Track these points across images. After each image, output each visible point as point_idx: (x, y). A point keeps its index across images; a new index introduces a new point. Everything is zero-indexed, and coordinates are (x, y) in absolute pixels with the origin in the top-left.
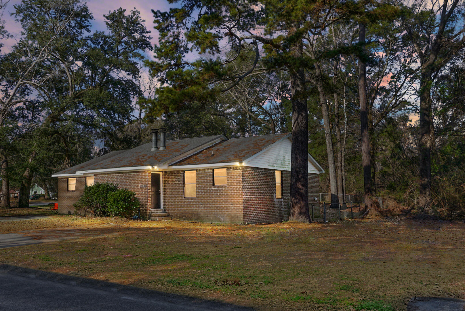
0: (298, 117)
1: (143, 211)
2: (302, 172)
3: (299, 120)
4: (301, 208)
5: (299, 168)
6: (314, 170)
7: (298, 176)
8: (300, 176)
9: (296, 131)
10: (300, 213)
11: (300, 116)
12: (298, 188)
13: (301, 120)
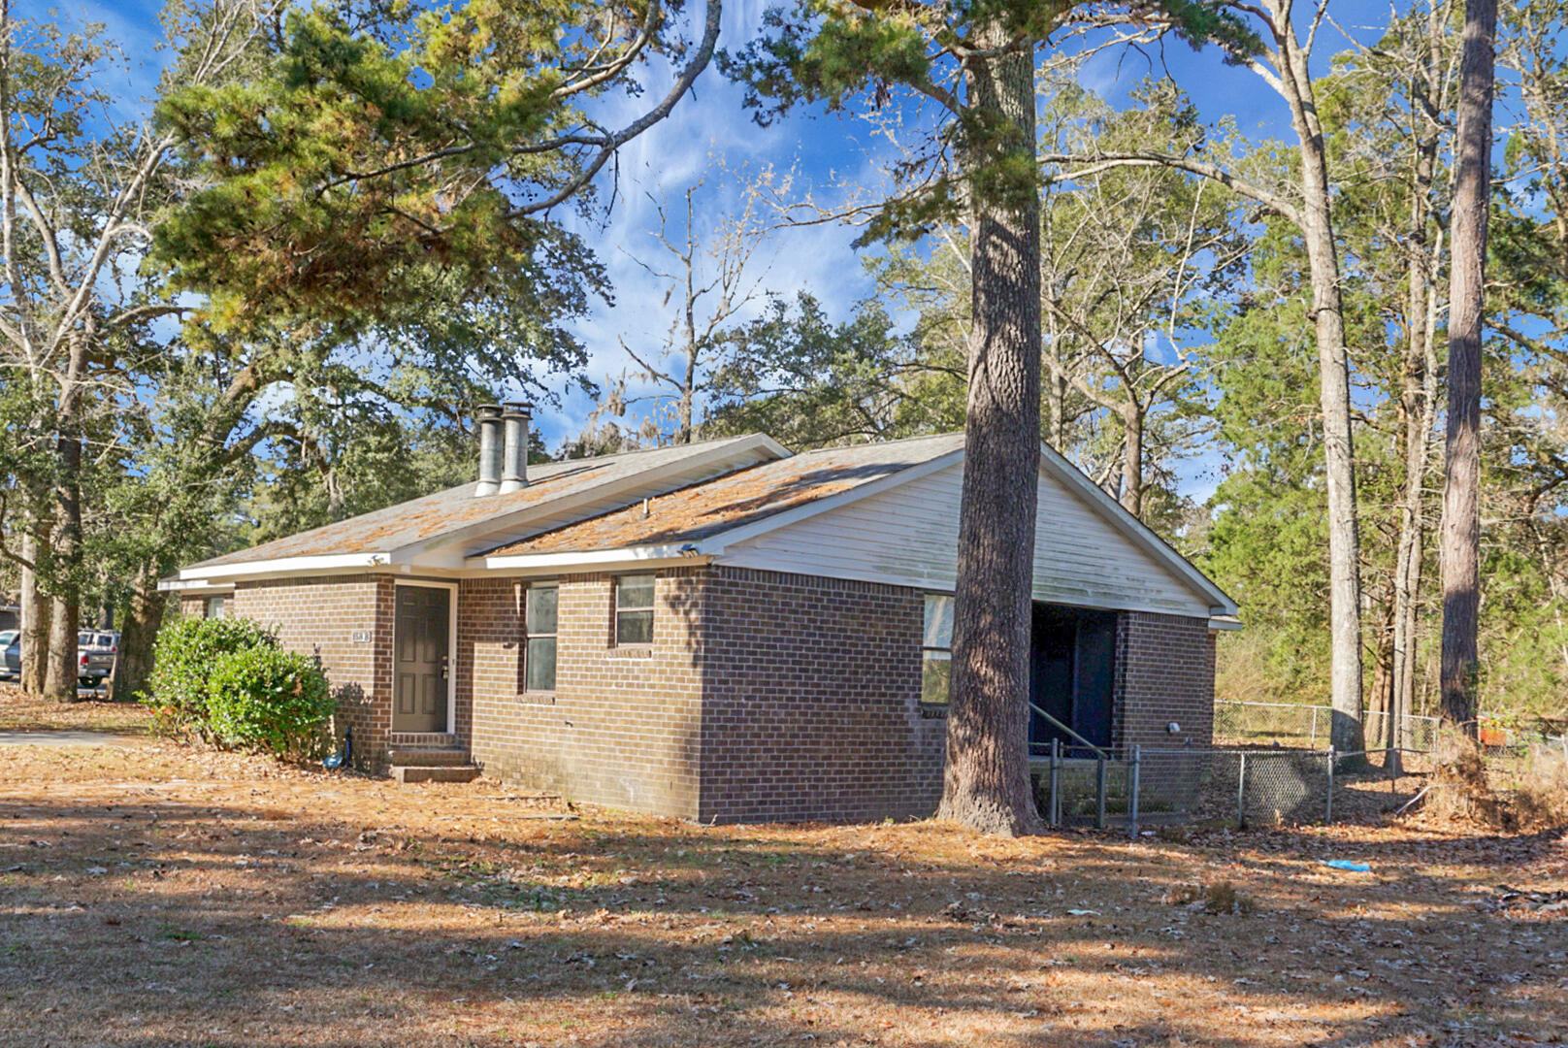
0: (988, 344)
1: (360, 737)
2: (994, 601)
3: (992, 359)
4: (983, 765)
5: (981, 584)
6: (1173, 602)
8: (986, 620)
9: (977, 411)
10: (977, 790)
11: (997, 341)
13: (1002, 362)
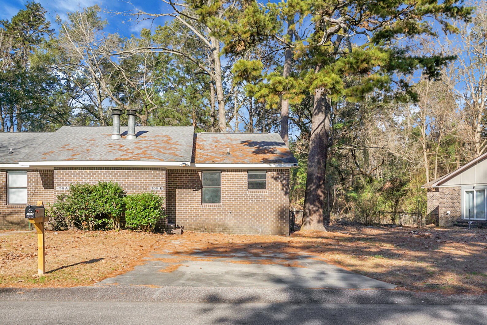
0: (325, 119)
2: (323, 178)
3: (326, 122)
4: (320, 216)
5: (321, 174)
7: (319, 182)
8: (322, 182)
9: (321, 133)
10: (319, 222)
12: (319, 195)
